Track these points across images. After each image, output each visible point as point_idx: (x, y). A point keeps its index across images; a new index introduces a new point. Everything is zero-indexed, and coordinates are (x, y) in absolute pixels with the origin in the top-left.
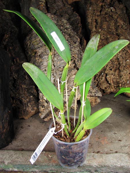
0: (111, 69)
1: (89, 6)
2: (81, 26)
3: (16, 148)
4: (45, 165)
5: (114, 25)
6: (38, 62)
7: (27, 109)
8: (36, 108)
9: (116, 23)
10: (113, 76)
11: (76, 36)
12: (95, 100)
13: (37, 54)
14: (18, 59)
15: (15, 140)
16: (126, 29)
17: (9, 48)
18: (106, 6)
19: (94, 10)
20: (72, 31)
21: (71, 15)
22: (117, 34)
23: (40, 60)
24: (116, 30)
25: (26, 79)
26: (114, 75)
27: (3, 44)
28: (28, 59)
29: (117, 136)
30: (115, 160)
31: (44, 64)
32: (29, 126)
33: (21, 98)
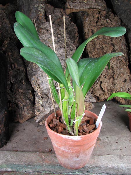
0: (106, 77)
1: (86, 17)
2: (78, 36)
3: (11, 149)
4: (39, 165)
6: (35, 67)
7: (23, 113)
8: (31, 112)
10: (107, 84)
11: (72, 45)
12: (90, 105)
14: (16, 64)
15: (10, 142)
16: (120, 40)
17: (8, 54)
18: (102, 18)
19: (91, 21)
20: (69, 39)
21: (69, 25)
22: (112, 44)
24: (111, 40)
25: (24, 84)
26: (109, 83)
27: (3, 50)
28: (26, 65)
29: (109, 140)
30: (107, 161)
31: (41, 70)
32: (25, 129)
33: (17, 102)
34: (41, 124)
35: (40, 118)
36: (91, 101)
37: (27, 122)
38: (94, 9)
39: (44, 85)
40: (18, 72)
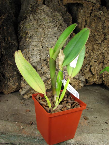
1: (80, 9)
5: (102, 26)
6: (28, 42)
7: (8, 83)
8: (17, 84)
9: (103, 24)
10: (97, 67)
12: (78, 83)
13: (27, 35)
17: (3, 28)
18: (95, 10)
19: (85, 13)
20: (64, 22)
21: (64, 14)
23: (30, 40)
24: (103, 30)
28: (19, 40)
29: (98, 120)
30: (96, 140)
31: (33, 44)
32: (7, 100)
33: (4, 72)
34: (25, 98)
35: (25, 91)
36: (80, 79)
37: (11, 94)
38: (89, 2)
39: (34, 58)
40: (10, 45)
